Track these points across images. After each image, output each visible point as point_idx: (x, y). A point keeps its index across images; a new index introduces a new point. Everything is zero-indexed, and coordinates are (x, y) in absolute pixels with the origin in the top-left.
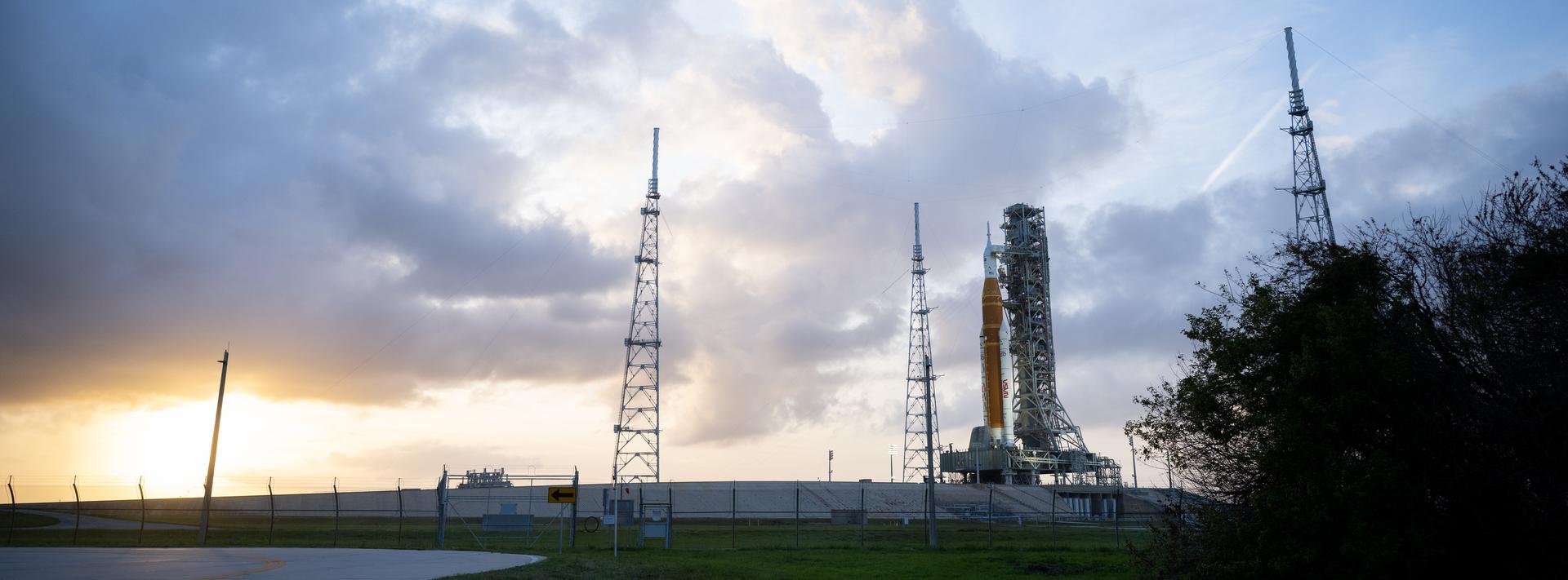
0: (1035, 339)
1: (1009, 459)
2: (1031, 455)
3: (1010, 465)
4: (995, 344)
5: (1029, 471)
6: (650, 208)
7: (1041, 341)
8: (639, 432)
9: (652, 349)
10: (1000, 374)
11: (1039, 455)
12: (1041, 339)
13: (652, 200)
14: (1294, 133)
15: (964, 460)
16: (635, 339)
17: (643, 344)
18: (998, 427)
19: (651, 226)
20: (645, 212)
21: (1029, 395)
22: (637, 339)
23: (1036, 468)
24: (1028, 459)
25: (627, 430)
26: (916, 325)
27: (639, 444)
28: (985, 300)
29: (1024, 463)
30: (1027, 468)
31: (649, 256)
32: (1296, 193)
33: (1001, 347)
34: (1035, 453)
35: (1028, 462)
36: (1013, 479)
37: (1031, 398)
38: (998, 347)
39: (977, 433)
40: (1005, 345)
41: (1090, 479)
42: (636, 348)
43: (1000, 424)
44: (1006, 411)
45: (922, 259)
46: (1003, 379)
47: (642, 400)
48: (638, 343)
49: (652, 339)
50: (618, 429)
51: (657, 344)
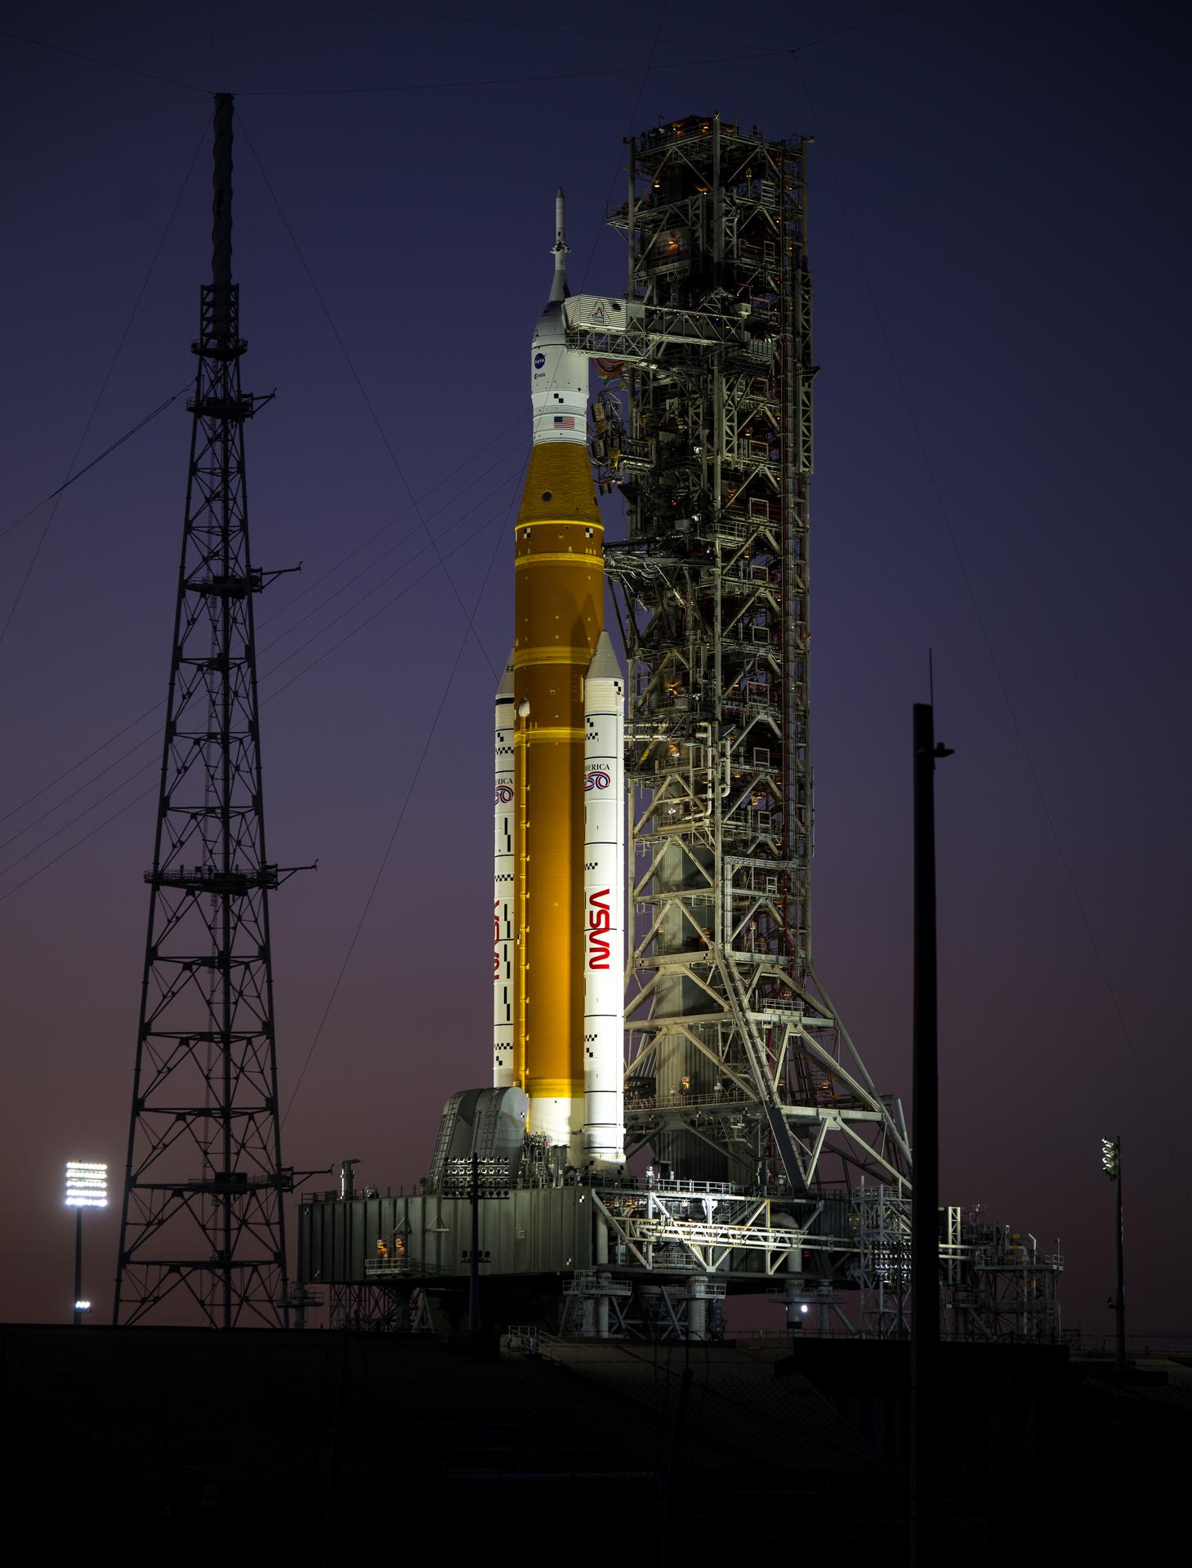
0: (731, 718)
1: (603, 1230)
2: (695, 1213)
3: (603, 1257)
4: (564, 733)
5: (684, 1281)
7: (762, 727)
10: (579, 868)
11: (726, 1214)
12: (762, 717)
15: (407, 1232)
18: (556, 1096)
21: (695, 957)
23: (711, 1269)
24: (679, 1231)
26: (201, 644)
29: (662, 1246)
30: (677, 1263)
33: (591, 748)
34: (710, 1202)
35: (681, 1245)
36: (612, 1309)
37: (701, 970)
38: (577, 750)
40: (607, 741)
43: (565, 1083)
44: (592, 1026)
45: (240, 350)
46: (590, 889)
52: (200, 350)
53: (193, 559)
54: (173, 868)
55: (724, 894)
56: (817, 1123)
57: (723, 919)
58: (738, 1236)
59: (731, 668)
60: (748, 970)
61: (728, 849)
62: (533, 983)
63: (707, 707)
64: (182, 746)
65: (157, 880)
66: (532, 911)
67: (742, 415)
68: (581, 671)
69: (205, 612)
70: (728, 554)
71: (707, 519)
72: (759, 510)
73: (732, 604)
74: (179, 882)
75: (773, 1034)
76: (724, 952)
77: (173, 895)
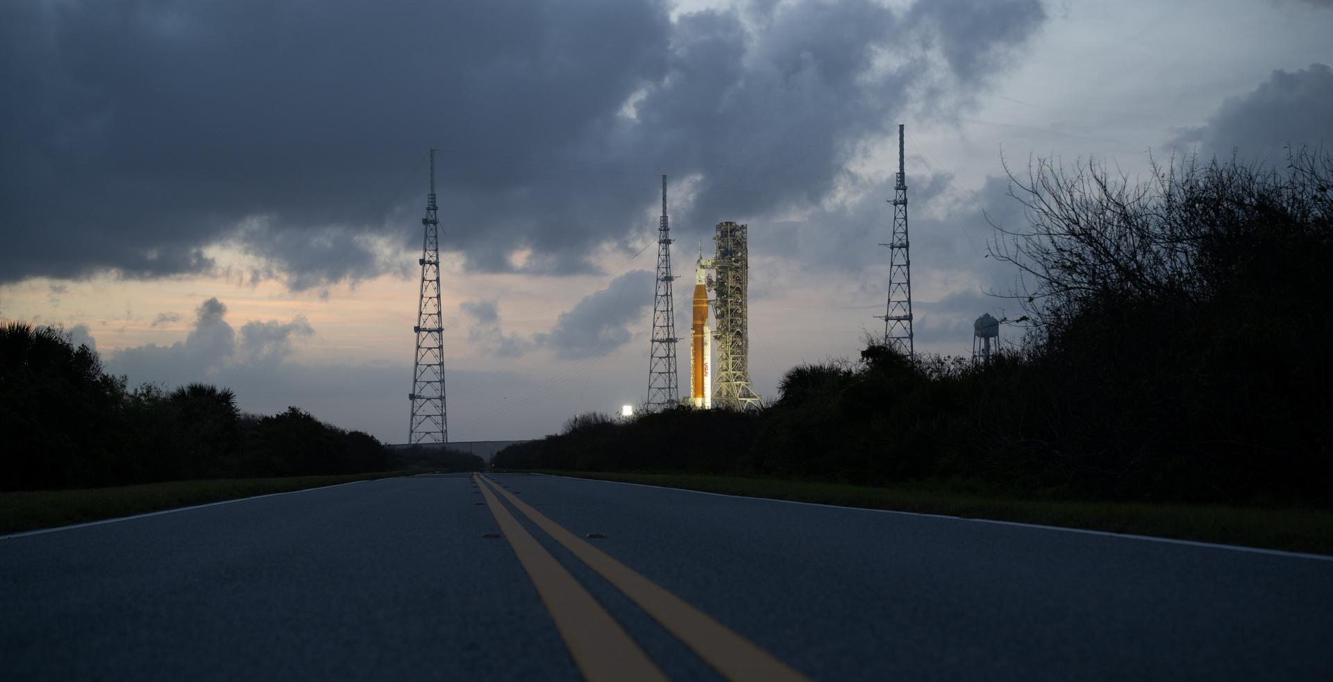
0: (732, 331)
4: (700, 336)
6: (430, 218)
7: (738, 331)
8: (428, 399)
9: (436, 334)
10: (703, 359)
13: (432, 212)
14: (895, 204)
16: (422, 326)
17: (430, 331)
18: (700, 397)
19: (432, 234)
20: (425, 222)
22: (424, 327)
25: (420, 397)
26: (662, 292)
27: (429, 408)
28: (695, 302)
31: (431, 259)
32: (893, 247)
33: (705, 338)
38: (702, 338)
40: (708, 337)
42: (424, 334)
43: (701, 396)
44: (705, 386)
45: (668, 229)
46: (705, 363)
47: (430, 375)
48: (425, 330)
49: (436, 326)
50: (412, 397)
51: (440, 330)
52: (660, 230)
53: (660, 274)
54: (656, 338)
55: (730, 361)
56: (746, 401)
57: (730, 367)
59: (732, 321)
60: (735, 375)
61: (731, 354)
62: (695, 378)
63: (727, 329)
64: (658, 313)
65: (653, 341)
66: (695, 366)
67: (734, 277)
68: (703, 325)
69: (662, 285)
70: (731, 302)
71: (727, 296)
72: (737, 293)
73: (732, 310)
74: (658, 341)
75: (738, 386)
76: (731, 371)
77: (656, 344)
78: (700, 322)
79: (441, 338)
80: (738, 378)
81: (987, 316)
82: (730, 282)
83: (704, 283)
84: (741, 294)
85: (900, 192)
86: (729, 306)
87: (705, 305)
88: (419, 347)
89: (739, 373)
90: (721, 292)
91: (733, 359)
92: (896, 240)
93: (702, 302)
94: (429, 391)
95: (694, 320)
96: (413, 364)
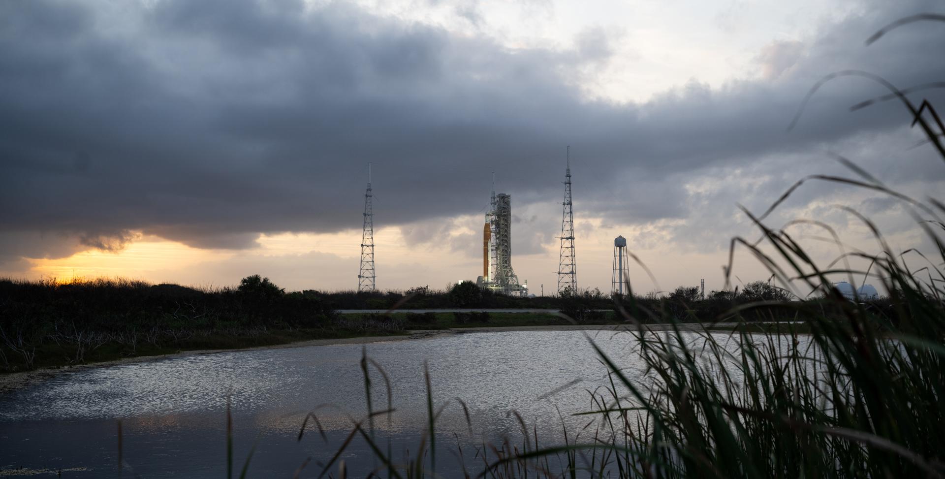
6: (368, 194)
8: (367, 278)
9: (371, 247)
10: (487, 258)
11: (496, 286)
12: (506, 244)
13: (369, 191)
14: (565, 184)
17: (368, 246)
18: (486, 276)
20: (367, 196)
25: (363, 277)
27: (367, 282)
28: (485, 231)
31: (369, 213)
32: (564, 204)
37: (500, 267)
38: (487, 248)
39: (479, 278)
40: (490, 248)
41: (518, 294)
44: (488, 271)
46: (488, 260)
47: (368, 266)
48: (365, 245)
49: (370, 244)
50: (360, 277)
51: (373, 246)
57: (502, 262)
58: (497, 288)
59: (502, 240)
60: (504, 266)
61: (502, 256)
63: (500, 244)
67: (504, 219)
68: (488, 242)
70: (503, 231)
71: (501, 228)
75: (505, 271)
76: (502, 264)
78: (486, 241)
79: (373, 249)
80: (506, 267)
81: (620, 237)
82: (502, 222)
83: (488, 222)
84: (507, 227)
85: (568, 178)
86: (501, 232)
87: (489, 233)
88: (363, 253)
89: (506, 265)
90: (498, 226)
91: (503, 258)
92: (566, 200)
93: (487, 231)
94: (367, 274)
95: (484, 240)
96: (360, 261)
